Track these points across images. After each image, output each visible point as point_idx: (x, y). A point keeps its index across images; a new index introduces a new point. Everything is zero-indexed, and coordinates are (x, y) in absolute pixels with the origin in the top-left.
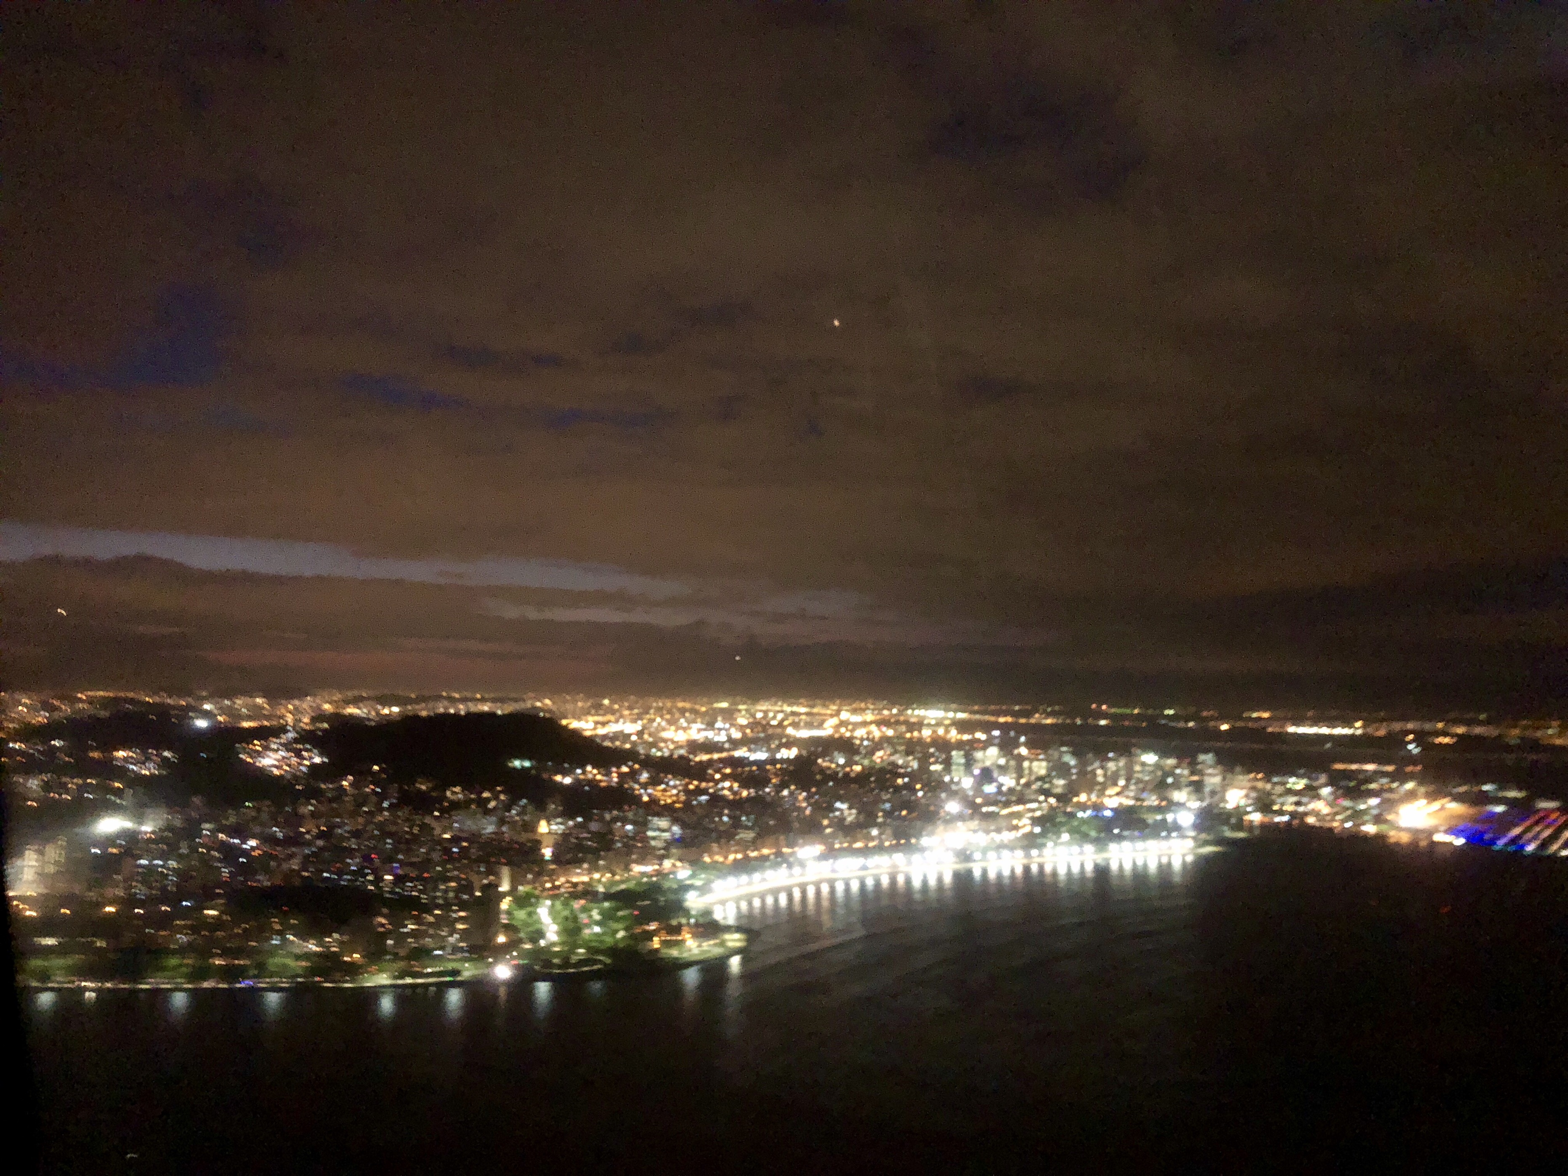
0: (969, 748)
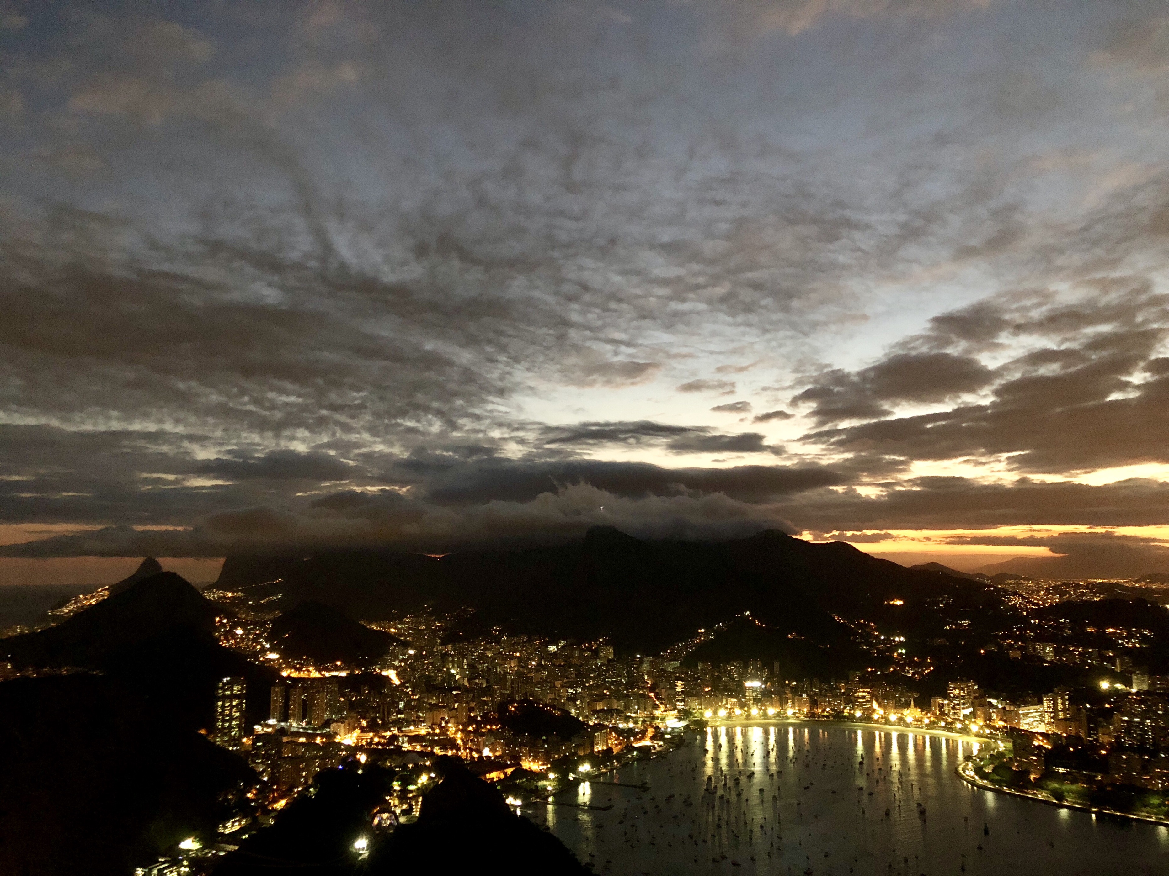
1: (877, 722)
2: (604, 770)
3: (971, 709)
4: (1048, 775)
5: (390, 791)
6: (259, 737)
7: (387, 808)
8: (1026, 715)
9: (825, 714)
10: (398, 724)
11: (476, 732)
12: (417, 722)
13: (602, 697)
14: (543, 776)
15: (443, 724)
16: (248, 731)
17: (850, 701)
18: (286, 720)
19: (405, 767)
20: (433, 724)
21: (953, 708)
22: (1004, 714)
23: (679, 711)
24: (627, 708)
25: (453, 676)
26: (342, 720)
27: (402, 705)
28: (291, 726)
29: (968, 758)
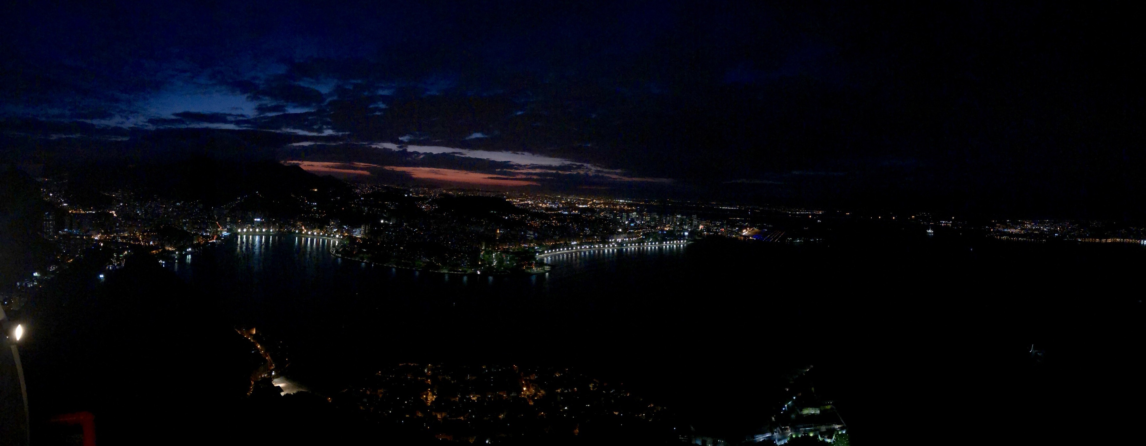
0: (628, 212)
1: (303, 234)
2: (197, 251)
3: (336, 230)
4: (360, 252)
5: (113, 257)
6: (61, 236)
7: (111, 263)
8: (355, 231)
9: (285, 231)
10: (117, 232)
11: (147, 235)
12: (124, 231)
13: (197, 223)
14: (173, 252)
15: (134, 232)
16: (57, 233)
17: (295, 226)
18: (71, 229)
19: (118, 247)
20: (130, 232)
21: (331, 229)
22: (347, 231)
23: (228, 229)
24: (207, 227)
25: (138, 214)
26: (93, 230)
27: (118, 224)
28: (73, 231)
29: (334, 246)
